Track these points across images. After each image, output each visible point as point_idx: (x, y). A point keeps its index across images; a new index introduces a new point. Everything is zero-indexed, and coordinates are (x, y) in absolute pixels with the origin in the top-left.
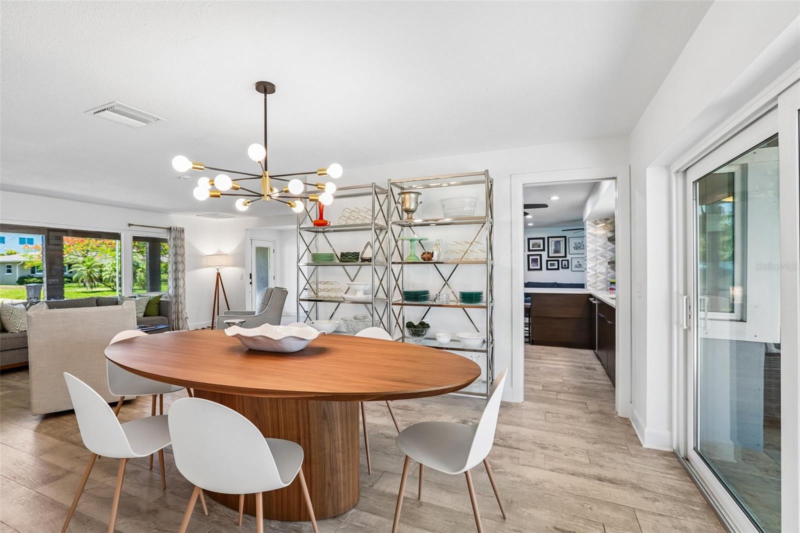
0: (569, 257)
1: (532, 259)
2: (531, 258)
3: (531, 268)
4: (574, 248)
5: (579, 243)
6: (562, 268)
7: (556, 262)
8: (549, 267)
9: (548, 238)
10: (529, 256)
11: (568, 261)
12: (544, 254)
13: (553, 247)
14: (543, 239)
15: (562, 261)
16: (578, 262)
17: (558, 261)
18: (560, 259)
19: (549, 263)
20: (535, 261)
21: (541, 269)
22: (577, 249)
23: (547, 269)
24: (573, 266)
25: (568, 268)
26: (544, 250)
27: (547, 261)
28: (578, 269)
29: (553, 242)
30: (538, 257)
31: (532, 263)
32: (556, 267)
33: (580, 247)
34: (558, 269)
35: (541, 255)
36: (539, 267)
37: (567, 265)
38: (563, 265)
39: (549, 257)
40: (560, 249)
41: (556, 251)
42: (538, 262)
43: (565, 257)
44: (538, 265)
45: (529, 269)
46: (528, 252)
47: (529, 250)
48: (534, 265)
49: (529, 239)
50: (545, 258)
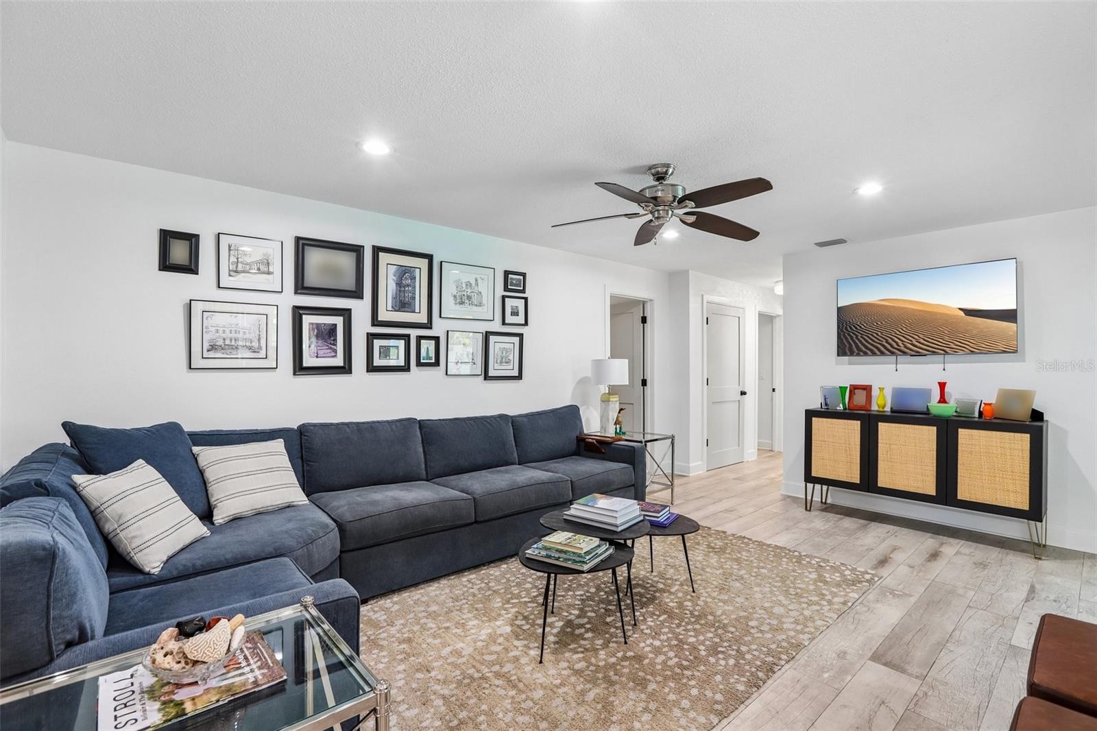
0: (438, 329)
1: (311, 326)
2: (308, 320)
3: (308, 361)
4: (455, 296)
5: (469, 284)
6: (419, 364)
7: (401, 343)
8: (377, 362)
9: (376, 250)
10: (298, 313)
11: (437, 339)
12: (360, 309)
13: (392, 286)
14: (357, 250)
15: (420, 338)
16: (466, 346)
17: (407, 338)
18: (414, 333)
19: (377, 343)
20: (324, 334)
21: (346, 369)
22: (462, 303)
23: (371, 368)
24: (453, 360)
25: (437, 363)
26: (357, 294)
27: (371, 337)
29: (392, 269)
30: (338, 321)
31: (311, 343)
32: (400, 362)
33: (469, 298)
34: (406, 368)
35: (346, 313)
36: (339, 361)
37: (432, 354)
39: (375, 322)
40: (414, 298)
41: (403, 304)
42: (335, 340)
43: (429, 326)
44: (335, 351)
45: (300, 368)
46: (296, 293)
47: (301, 287)
48: (321, 353)
49: (302, 245)
50: (362, 325)
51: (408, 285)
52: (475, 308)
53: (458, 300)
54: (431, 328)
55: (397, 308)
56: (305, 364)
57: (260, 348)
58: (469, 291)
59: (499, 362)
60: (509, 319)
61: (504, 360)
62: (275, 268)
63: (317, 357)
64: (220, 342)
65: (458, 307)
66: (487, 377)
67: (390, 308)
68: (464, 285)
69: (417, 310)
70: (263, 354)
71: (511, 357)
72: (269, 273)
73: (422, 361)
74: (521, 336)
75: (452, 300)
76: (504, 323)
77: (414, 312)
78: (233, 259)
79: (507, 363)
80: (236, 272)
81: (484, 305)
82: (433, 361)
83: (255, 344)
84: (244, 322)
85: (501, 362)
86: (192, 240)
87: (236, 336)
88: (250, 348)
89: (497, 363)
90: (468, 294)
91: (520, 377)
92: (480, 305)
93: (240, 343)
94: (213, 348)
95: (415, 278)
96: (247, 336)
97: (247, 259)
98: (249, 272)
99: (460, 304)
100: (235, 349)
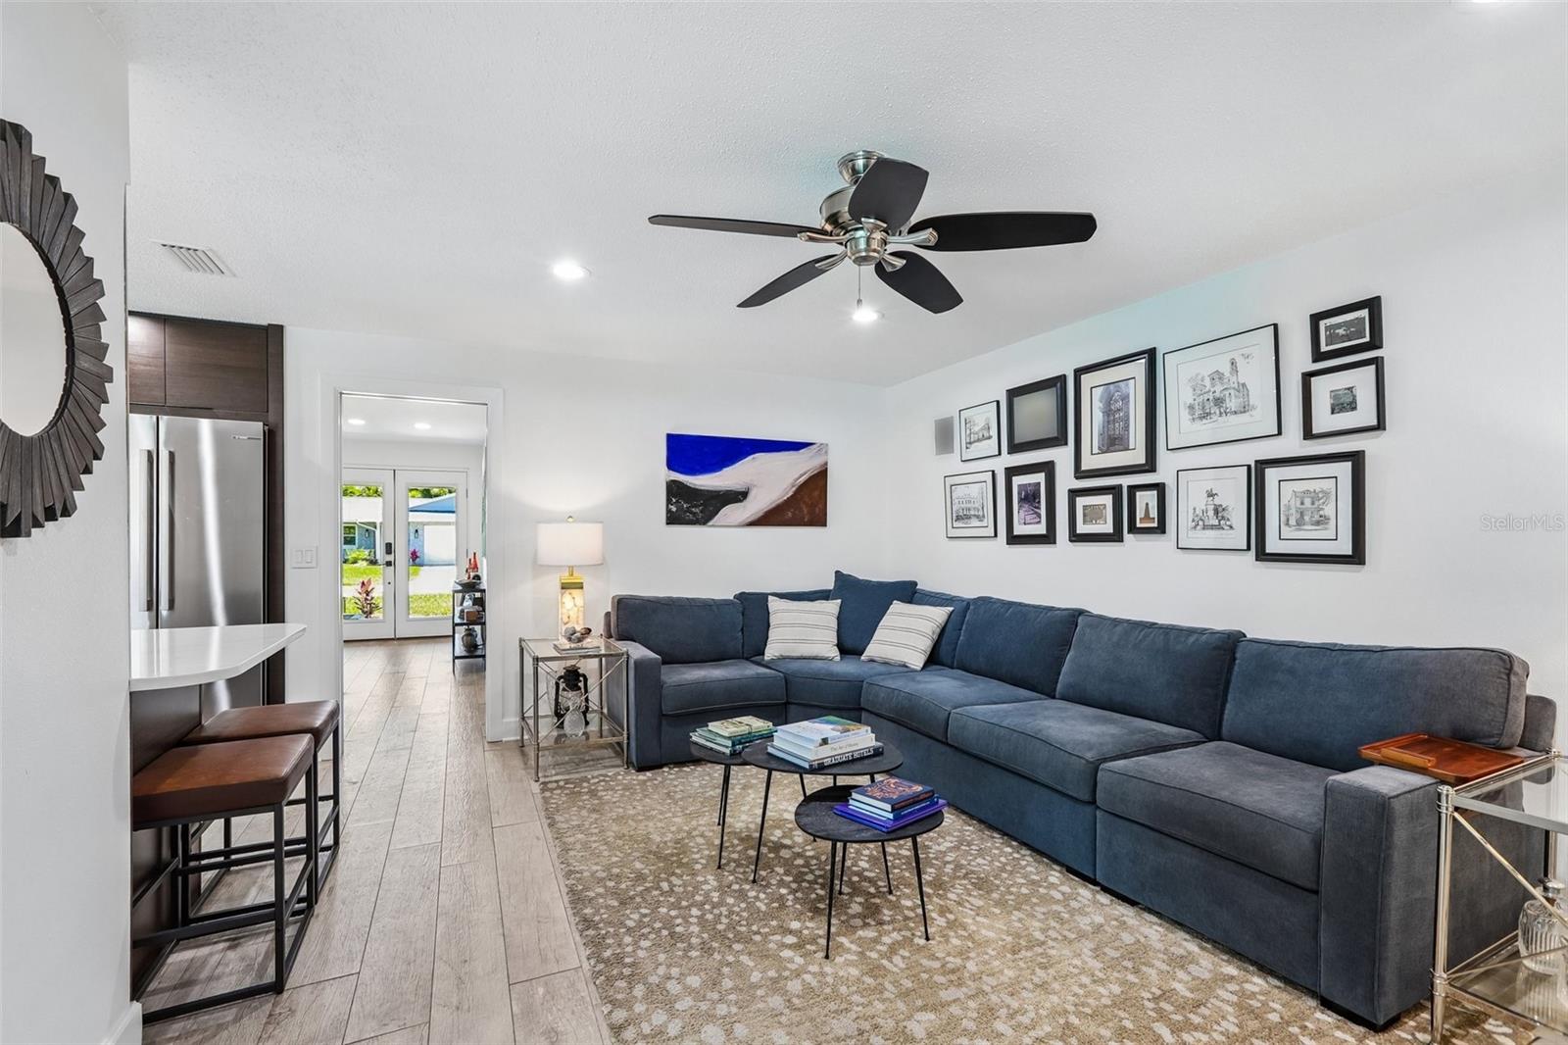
0: (1165, 469)
1: (1020, 488)
2: (1016, 482)
3: (1017, 530)
4: (1191, 407)
5: (1217, 376)
7: (1110, 501)
8: (1081, 528)
9: (1080, 373)
10: (1010, 474)
11: (1160, 488)
12: (1064, 460)
13: (1099, 417)
14: (1061, 382)
15: (1133, 489)
16: (1211, 495)
17: (1115, 491)
18: (1126, 481)
19: (1081, 502)
20: (1030, 497)
21: (1050, 536)
22: (1205, 415)
23: (1076, 537)
24: (1186, 521)
25: (1161, 529)
26: (1060, 440)
27: (1074, 493)
28: (1209, 538)
29: (1097, 393)
30: (1042, 479)
31: (1020, 507)
32: (1108, 527)
33: (1219, 402)
34: (1116, 537)
35: (1048, 468)
36: (1043, 529)
37: (1154, 513)
38: (1140, 514)
39: (1080, 474)
40: (1127, 428)
41: (1114, 442)
42: (1039, 502)
43: (1150, 465)
44: (1039, 516)
45: (1010, 538)
46: (1009, 453)
47: (1012, 447)
48: (1027, 520)
49: (1014, 395)
50: (1065, 481)
51: (1119, 411)
52: (1232, 419)
53: (1198, 412)
54: (1152, 470)
55: (1105, 449)
56: (1014, 533)
57: (984, 516)
58: (1218, 388)
59: (1292, 522)
60: (1323, 421)
61: (1307, 518)
62: (994, 431)
63: (1025, 524)
64: (962, 513)
65: (1199, 425)
66: (1262, 555)
67: (1095, 450)
68: (1207, 382)
69: (1133, 446)
70: (984, 523)
71: (1329, 510)
72: (990, 438)
73: (1138, 525)
74: (1357, 459)
75: (1185, 415)
76: (1308, 434)
77: (1128, 449)
78: (968, 432)
79: (1318, 523)
80: (970, 443)
81: (1254, 408)
82: (1155, 525)
83: (981, 513)
84: (974, 491)
85: (1300, 523)
87: (969, 505)
88: (977, 517)
89: (1287, 524)
90: (1217, 395)
91: (1357, 557)
92: (1245, 409)
93: (972, 513)
94: (958, 518)
95: (1128, 396)
96: (976, 505)
97: (976, 429)
98: (979, 440)
99: (1201, 418)
100: (968, 517)
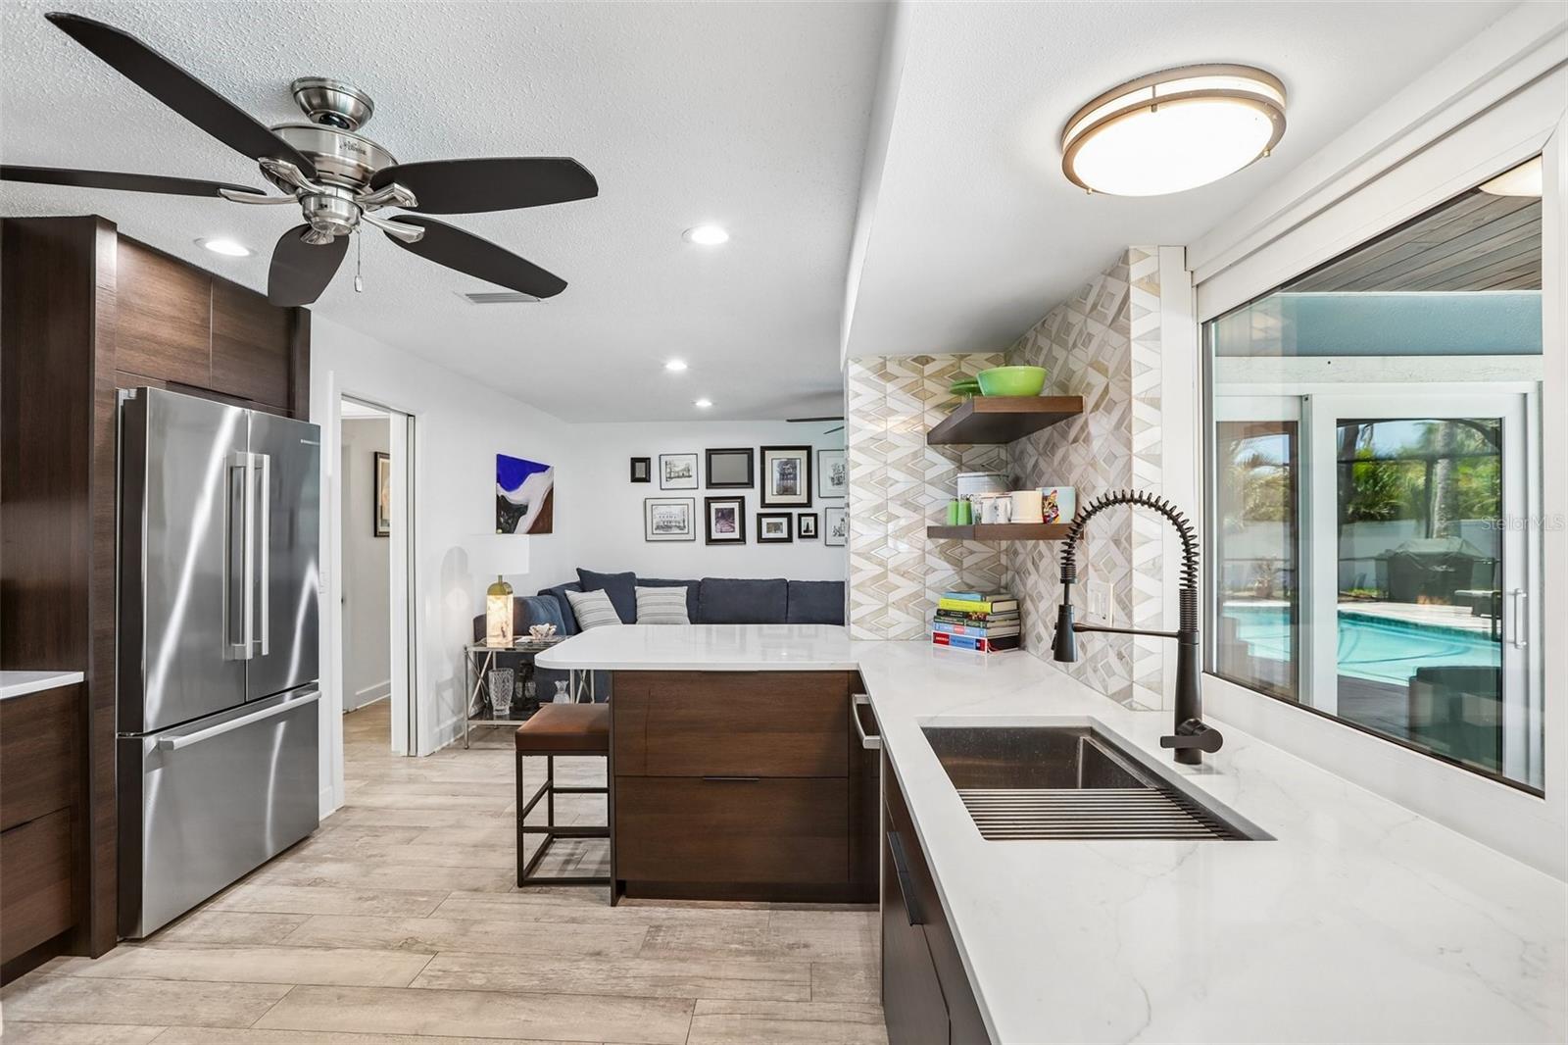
0: (818, 506)
1: (717, 510)
2: (714, 506)
3: (715, 535)
4: (833, 479)
6: (800, 536)
7: (784, 521)
8: (765, 535)
9: (763, 449)
10: (708, 501)
11: (815, 515)
12: (752, 497)
13: (777, 475)
14: (749, 452)
15: (800, 516)
16: (844, 521)
17: (789, 516)
18: (795, 512)
19: (765, 521)
20: (726, 515)
21: (742, 539)
22: (840, 484)
23: (760, 540)
24: (830, 532)
25: (816, 536)
26: (750, 484)
27: (760, 516)
29: (776, 462)
30: (735, 506)
31: (717, 522)
32: (784, 535)
34: (789, 539)
35: (742, 500)
36: (736, 535)
37: (812, 528)
38: (803, 528)
39: (764, 505)
40: (795, 483)
41: (785, 490)
42: (733, 519)
43: (809, 504)
44: (734, 528)
45: (710, 541)
46: (707, 488)
47: (710, 485)
48: (724, 529)
49: (710, 453)
50: (753, 507)
51: (790, 474)
53: (836, 481)
54: (810, 507)
55: (781, 493)
56: (713, 538)
57: (685, 527)
62: (693, 473)
63: (722, 532)
64: (662, 524)
65: (836, 487)
67: (775, 493)
68: (841, 468)
69: (798, 493)
70: (686, 531)
72: (690, 476)
73: (803, 534)
75: (829, 482)
77: (795, 494)
78: (668, 470)
80: (671, 478)
82: (813, 533)
83: (682, 525)
84: (676, 510)
86: (646, 461)
87: (671, 519)
88: (679, 527)
90: (845, 475)
93: (674, 524)
94: (658, 528)
95: (796, 467)
96: (677, 519)
97: (677, 469)
98: (679, 477)
99: (837, 484)
100: (670, 527)
